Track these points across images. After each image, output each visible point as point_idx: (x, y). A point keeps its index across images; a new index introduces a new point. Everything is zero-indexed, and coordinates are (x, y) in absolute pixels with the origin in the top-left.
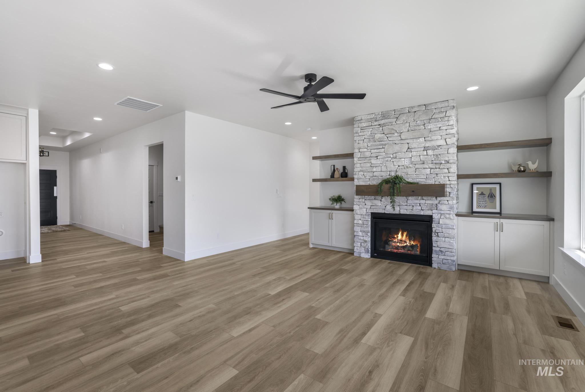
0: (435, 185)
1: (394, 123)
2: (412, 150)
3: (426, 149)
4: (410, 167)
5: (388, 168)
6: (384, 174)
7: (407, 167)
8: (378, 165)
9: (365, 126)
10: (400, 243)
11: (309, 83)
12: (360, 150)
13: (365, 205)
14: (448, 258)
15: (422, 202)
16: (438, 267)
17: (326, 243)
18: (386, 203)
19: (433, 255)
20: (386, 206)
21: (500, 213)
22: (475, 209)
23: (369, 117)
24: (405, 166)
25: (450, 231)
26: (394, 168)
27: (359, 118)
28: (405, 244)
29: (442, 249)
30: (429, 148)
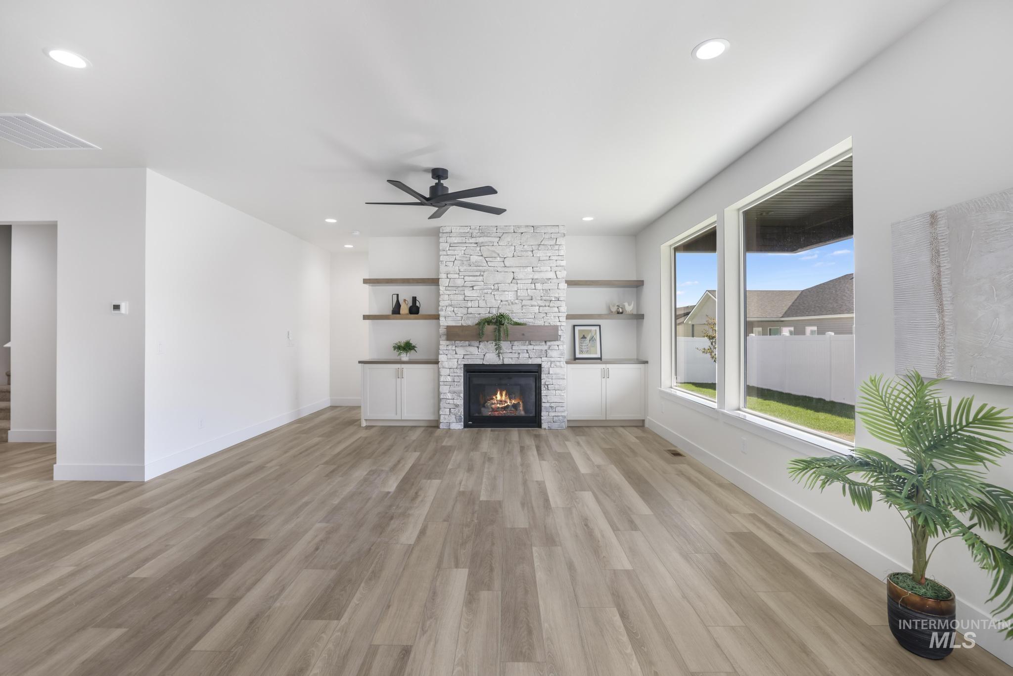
0: (544, 326)
1: (495, 244)
2: (519, 282)
3: (534, 281)
4: (516, 303)
5: (488, 303)
6: (482, 311)
7: (512, 303)
8: (474, 298)
9: (456, 242)
10: (500, 404)
11: (437, 181)
12: (448, 275)
13: (456, 354)
14: (559, 414)
15: (530, 347)
16: (549, 427)
17: (391, 415)
18: (485, 350)
19: (543, 414)
20: (484, 355)
21: (600, 359)
22: (578, 356)
23: (462, 231)
24: (509, 301)
25: (561, 382)
26: (496, 304)
27: (448, 230)
28: (506, 404)
29: (552, 405)
30: (537, 280)
